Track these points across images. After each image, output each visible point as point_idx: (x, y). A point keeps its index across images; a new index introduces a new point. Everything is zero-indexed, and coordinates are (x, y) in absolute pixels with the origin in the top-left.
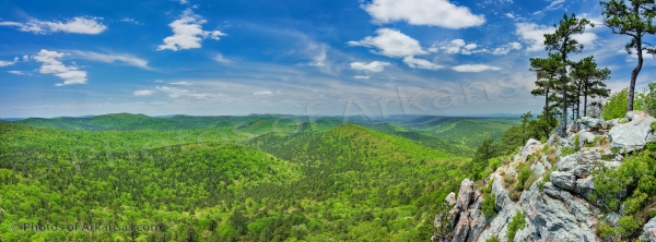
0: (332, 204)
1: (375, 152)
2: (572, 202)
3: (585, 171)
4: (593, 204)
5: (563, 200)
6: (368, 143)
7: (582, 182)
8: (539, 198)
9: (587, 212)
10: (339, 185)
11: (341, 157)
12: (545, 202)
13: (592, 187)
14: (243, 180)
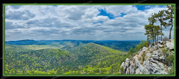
0: (87, 67)
1: (99, 51)
2: (159, 64)
3: (161, 55)
4: (165, 64)
5: (156, 63)
6: (97, 48)
7: (161, 58)
8: (149, 63)
9: (164, 66)
10: (89, 61)
11: (89, 53)
12: (152, 64)
13: (163, 59)
14: (61, 60)
